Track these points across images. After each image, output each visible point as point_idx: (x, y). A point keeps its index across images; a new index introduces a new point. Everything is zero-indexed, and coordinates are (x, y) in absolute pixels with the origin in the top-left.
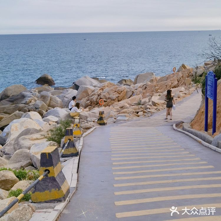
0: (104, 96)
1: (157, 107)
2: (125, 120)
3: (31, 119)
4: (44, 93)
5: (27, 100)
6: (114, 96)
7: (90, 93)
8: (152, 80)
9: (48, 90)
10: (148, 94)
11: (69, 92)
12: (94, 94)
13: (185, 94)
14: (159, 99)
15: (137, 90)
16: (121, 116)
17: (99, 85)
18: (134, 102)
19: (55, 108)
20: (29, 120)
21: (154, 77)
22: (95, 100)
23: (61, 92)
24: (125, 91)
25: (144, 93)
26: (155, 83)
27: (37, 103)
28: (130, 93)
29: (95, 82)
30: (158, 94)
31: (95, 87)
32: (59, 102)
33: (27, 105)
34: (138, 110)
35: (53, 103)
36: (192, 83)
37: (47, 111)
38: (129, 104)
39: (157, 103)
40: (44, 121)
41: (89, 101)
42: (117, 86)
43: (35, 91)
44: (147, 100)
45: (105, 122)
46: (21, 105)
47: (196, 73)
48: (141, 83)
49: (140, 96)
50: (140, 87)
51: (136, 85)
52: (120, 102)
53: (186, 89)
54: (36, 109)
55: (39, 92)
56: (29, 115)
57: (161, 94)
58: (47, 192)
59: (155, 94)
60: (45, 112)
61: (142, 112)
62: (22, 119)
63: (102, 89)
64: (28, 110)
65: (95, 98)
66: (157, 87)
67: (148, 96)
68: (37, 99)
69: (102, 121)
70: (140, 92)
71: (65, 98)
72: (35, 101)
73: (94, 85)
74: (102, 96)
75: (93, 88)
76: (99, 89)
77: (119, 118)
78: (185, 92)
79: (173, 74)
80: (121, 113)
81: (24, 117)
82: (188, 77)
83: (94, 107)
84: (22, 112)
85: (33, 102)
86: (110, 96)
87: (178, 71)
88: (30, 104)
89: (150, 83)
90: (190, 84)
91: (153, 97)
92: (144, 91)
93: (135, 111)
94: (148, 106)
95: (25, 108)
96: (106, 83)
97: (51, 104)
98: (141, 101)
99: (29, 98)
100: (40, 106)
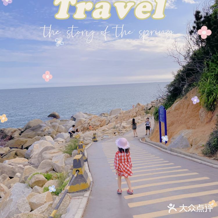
0: (92, 124)
1: (126, 129)
2: (108, 138)
3: (46, 140)
4: (54, 124)
5: (43, 128)
6: (98, 123)
7: (83, 123)
8: (121, 113)
9: (56, 122)
10: (119, 122)
11: (70, 122)
12: (86, 123)
13: (142, 121)
14: (126, 124)
15: (112, 119)
16: (105, 136)
17: (88, 118)
18: (111, 127)
19: (61, 133)
20: (45, 141)
21: (122, 111)
22: (86, 127)
23: (65, 123)
24: (105, 120)
25: (116, 121)
26: (122, 115)
27: (50, 131)
28: (108, 122)
29: (86, 116)
30: (125, 121)
31: (86, 118)
32: (64, 129)
33: (43, 132)
34: (115, 132)
35: (60, 130)
36: (145, 114)
37: (56, 135)
38: (108, 128)
39: (126, 127)
40: (55, 141)
41: (82, 128)
42: (99, 118)
43: (48, 123)
44: (119, 125)
45: (97, 140)
46: (39, 132)
47: (147, 108)
48: (114, 115)
49: (114, 123)
50: (113, 118)
51: (111, 116)
52: (102, 127)
53: (141, 118)
54: (49, 134)
55: (51, 123)
56: (45, 138)
57: (127, 121)
58: (78, 185)
59: (124, 121)
60: (55, 136)
61: (118, 133)
62: (41, 141)
63: (91, 120)
64: (44, 135)
65: (86, 125)
66: (124, 117)
67: (119, 123)
68: (49, 128)
69: (95, 139)
70: (114, 121)
71: (67, 126)
72: (48, 129)
73: (85, 117)
74: (90, 124)
75: (85, 119)
76: (89, 119)
77: (104, 137)
78: (142, 120)
79: (133, 109)
80: (105, 134)
81: (42, 140)
82: (142, 111)
83: (86, 131)
84: (40, 137)
85: (47, 130)
86: (96, 124)
87: (136, 107)
88: (45, 131)
89: (119, 115)
90: (144, 115)
91: (122, 124)
92: (116, 120)
93: (113, 132)
94: (121, 129)
95: (42, 134)
96: (93, 116)
97: (59, 131)
98: (115, 126)
99: (44, 128)
100: (52, 132)
